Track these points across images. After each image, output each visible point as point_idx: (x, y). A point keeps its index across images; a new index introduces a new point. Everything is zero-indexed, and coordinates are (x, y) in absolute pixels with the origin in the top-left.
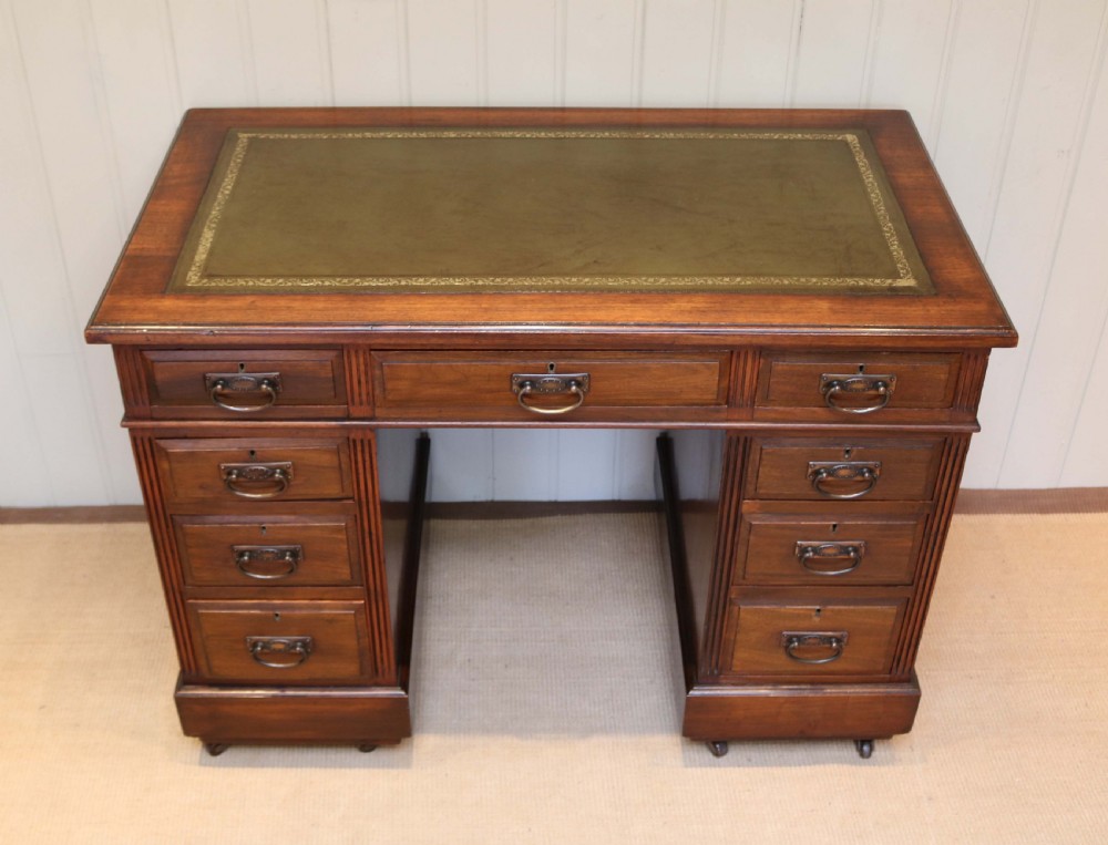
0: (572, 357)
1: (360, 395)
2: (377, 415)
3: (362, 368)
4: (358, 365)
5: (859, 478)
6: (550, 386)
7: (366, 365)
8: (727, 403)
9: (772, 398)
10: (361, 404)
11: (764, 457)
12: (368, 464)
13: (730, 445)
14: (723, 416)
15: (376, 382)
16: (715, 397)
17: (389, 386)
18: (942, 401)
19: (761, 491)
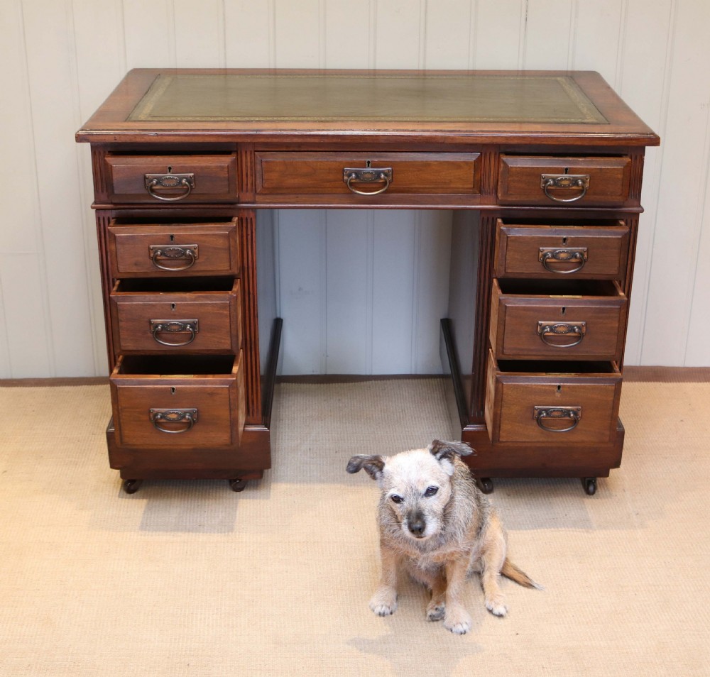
0: (381, 157)
1: (247, 185)
2: (257, 200)
3: (249, 164)
4: (246, 163)
5: (573, 260)
6: (367, 176)
7: (251, 163)
8: (480, 192)
9: (511, 192)
10: (247, 191)
11: (509, 243)
12: (249, 237)
13: (483, 224)
14: (478, 201)
15: (258, 175)
16: (472, 186)
17: (265, 177)
18: (621, 195)
19: (509, 271)
